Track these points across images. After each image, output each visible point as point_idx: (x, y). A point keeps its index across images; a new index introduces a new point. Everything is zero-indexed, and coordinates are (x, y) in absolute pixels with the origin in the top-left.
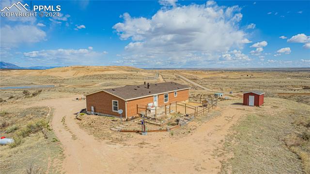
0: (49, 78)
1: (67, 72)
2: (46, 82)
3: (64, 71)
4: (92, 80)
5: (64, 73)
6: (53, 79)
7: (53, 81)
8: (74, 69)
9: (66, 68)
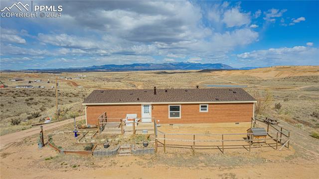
0: (248, 79)
1: (270, 72)
2: (243, 82)
3: (266, 72)
4: (294, 83)
5: (265, 73)
6: (251, 79)
7: (250, 82)
8: (277, 69)
9: (268, 69)
